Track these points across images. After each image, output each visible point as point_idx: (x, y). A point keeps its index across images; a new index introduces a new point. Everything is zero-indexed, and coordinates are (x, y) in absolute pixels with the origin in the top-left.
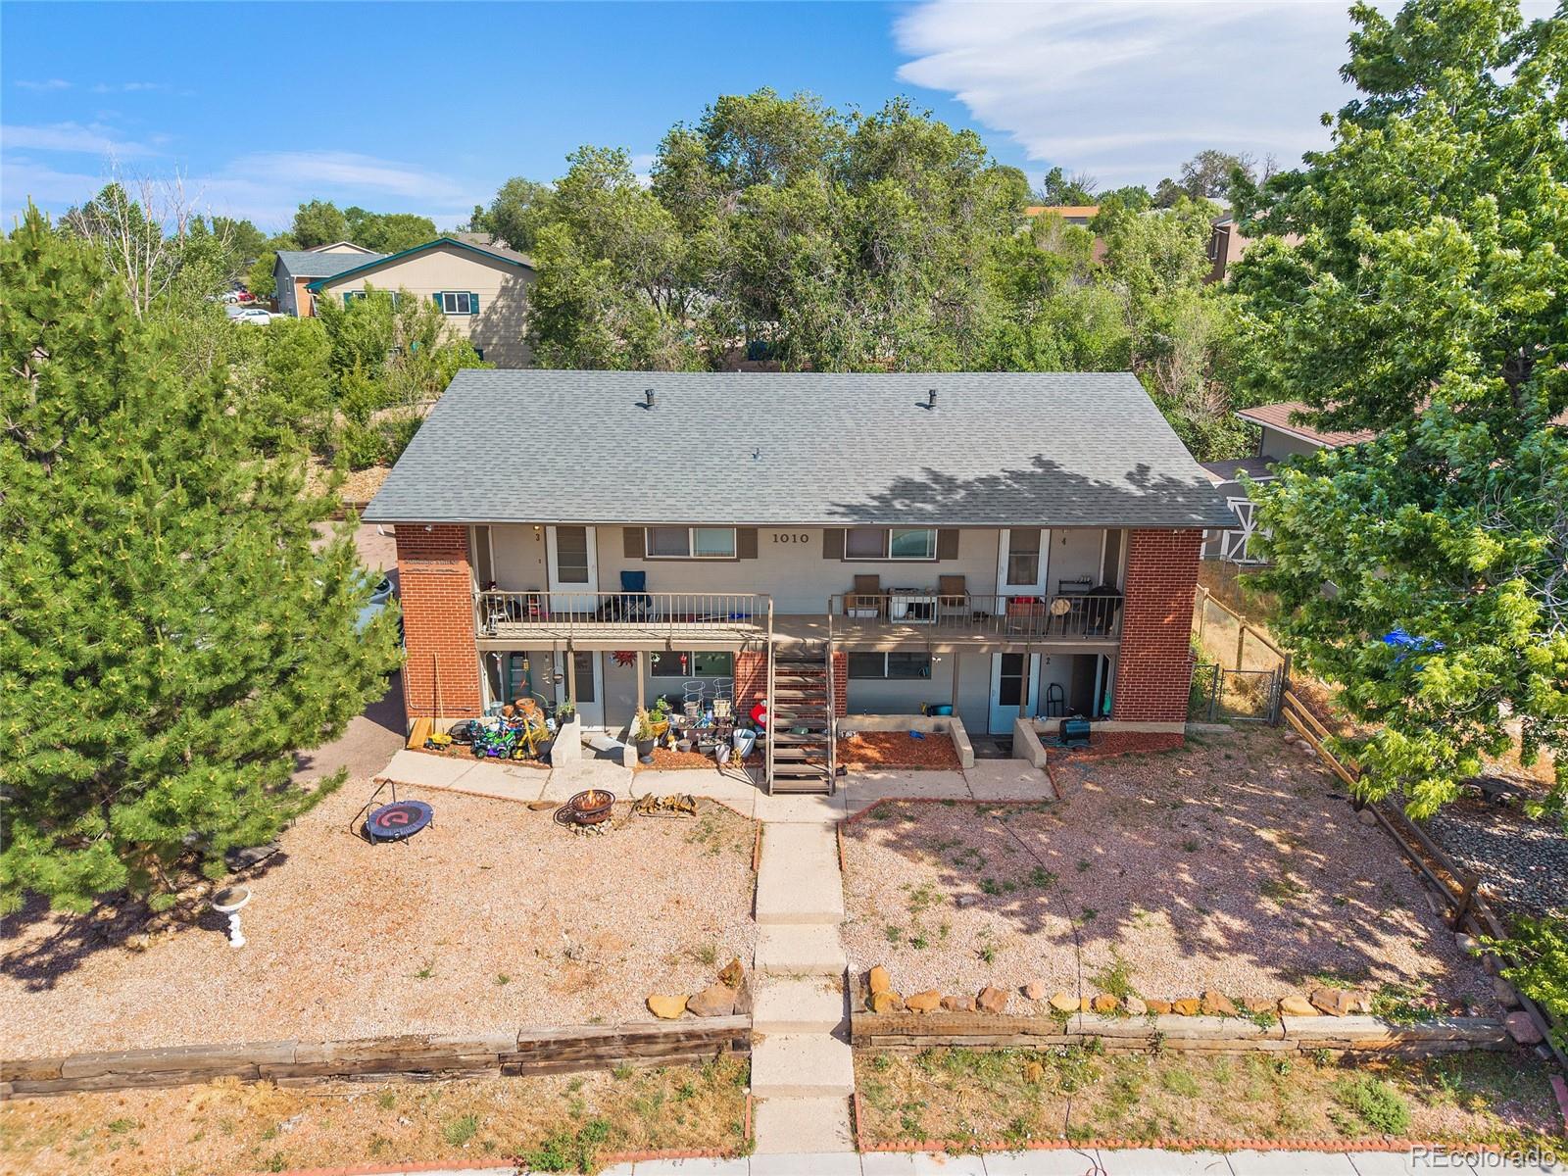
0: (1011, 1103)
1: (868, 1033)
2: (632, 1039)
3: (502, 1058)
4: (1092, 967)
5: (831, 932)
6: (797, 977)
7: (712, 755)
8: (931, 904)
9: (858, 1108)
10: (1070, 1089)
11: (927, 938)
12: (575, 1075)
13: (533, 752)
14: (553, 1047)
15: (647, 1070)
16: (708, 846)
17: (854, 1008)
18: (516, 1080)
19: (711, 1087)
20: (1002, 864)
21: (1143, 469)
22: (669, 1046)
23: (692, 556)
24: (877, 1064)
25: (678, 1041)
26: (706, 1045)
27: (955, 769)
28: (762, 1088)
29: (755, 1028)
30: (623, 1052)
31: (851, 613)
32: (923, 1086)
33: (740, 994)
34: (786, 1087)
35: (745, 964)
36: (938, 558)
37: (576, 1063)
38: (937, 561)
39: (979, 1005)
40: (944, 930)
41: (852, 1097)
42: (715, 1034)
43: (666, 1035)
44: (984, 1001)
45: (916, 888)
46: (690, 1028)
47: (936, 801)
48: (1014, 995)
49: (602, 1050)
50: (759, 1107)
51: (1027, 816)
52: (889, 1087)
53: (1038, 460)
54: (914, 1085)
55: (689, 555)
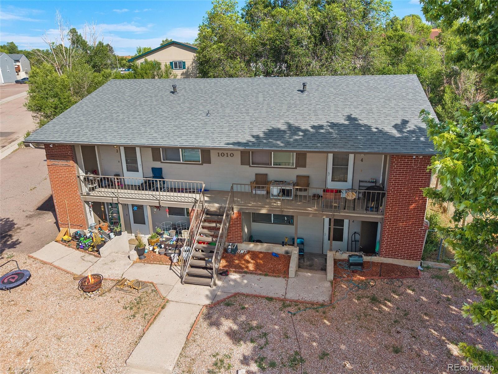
7: (171, 258)
13: (95, 249)
21: (405, 122)
27: (285, 277)
36: (296, 166)
38: (296, 168)
45: (220, 357)
47: (264, 297)
53: (349, 118)
55: (180, 161)
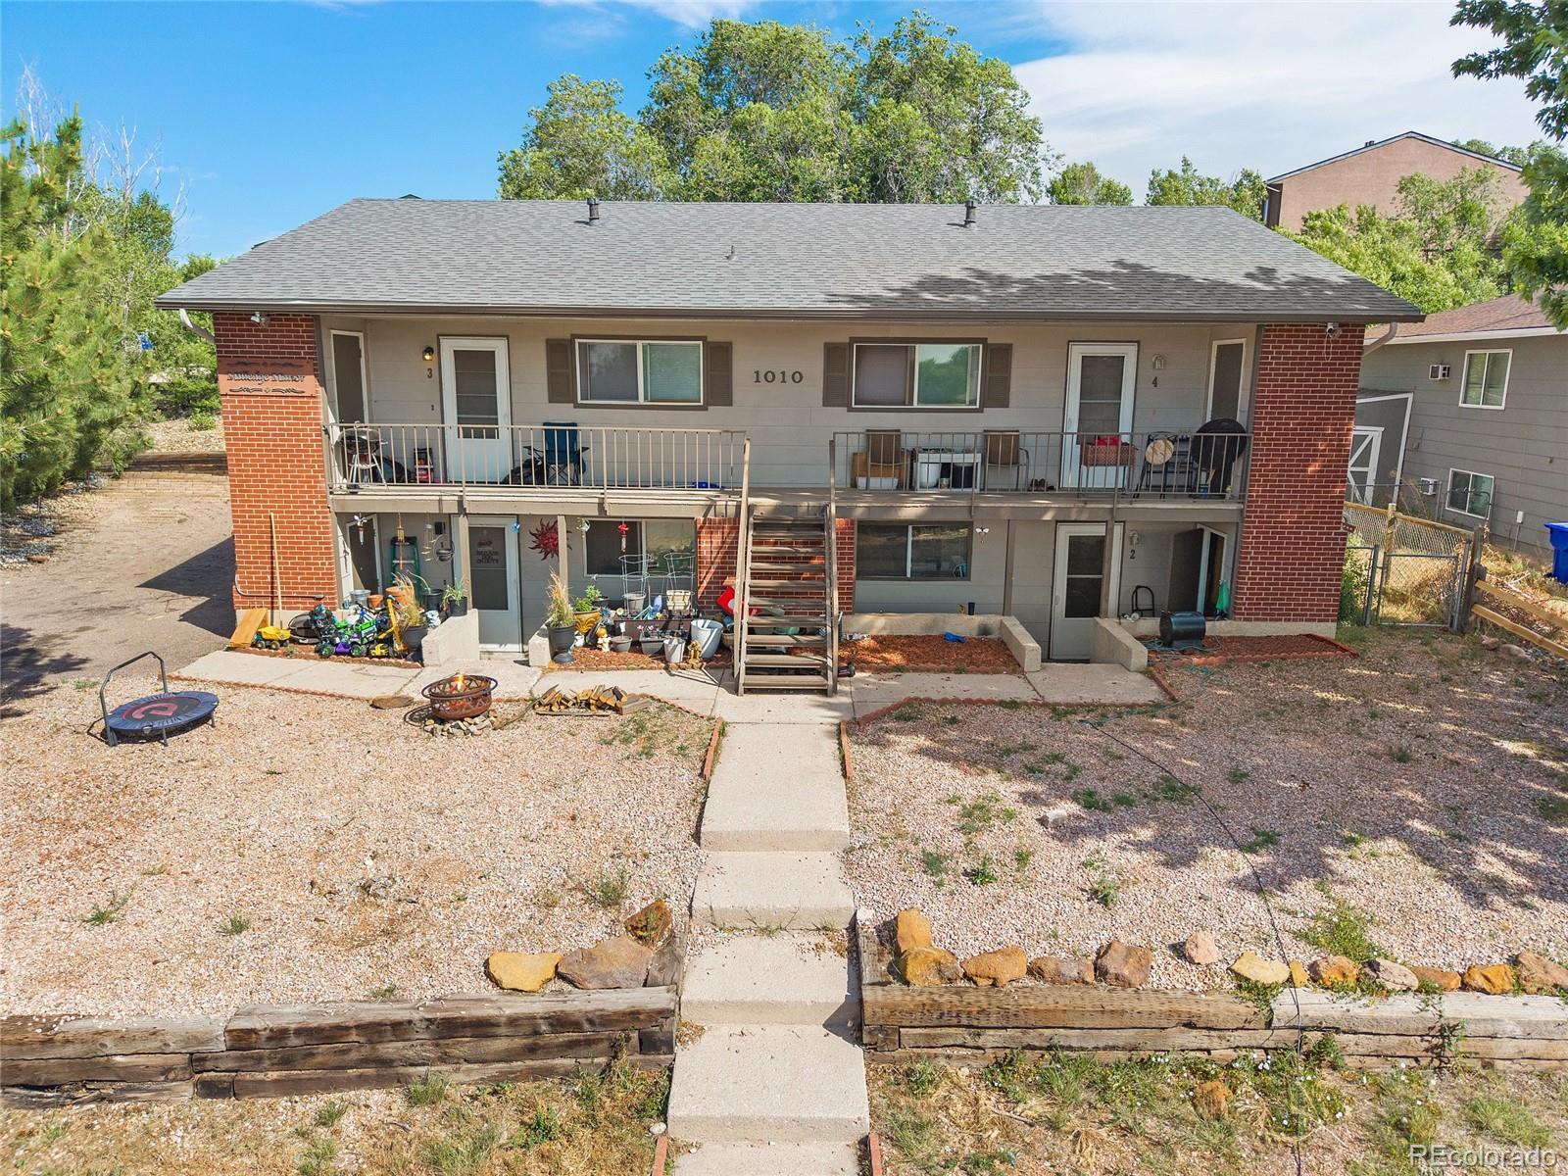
0: (1181, 1157)
1: (894, 1021)
2: (448, 1029)
3: (197, 1062)
4: (1294, 914)
5: (828, 863)
6: (767, 931)
7: (661, 655)
8: (995, 822)
9: (876, 1163)
10: (1294, 1131)
11: (993, 869)
12: (335, 1096)
13: (398, 647)
14: (294, 1041)
15: (472, 1090)
16: (634, 747)
17: (867, 978)
18: (221, 1105)
19: (591, 1121)
20: (1104, 774)
22: (519, 1042)
23: (641, 401)
24: (913, 1082)
25: (536, 1033)
26: (589, 1042)
27: (1014, 672)
28: (688, 1122)
29: (686, 1015)
30: (430, 1052)
31: (861, 482)
32: (1001, 1123)
33: (661, 953)
34: (737, 1122)
35: (675, 906)
36: (983, 405)
37: (340, 1074)
38: (981, 410)
39: (1101, 972)
40: (1022, 858)
41: (864, 1142)
42: (606, 1020)
43: (513, 1021)
44: (1112, 964)
45: (968, 802)
46: (558, 1007)
47: (991, 702)
48: (1161, 958)
49: (390, 1049)
50: (681, 1160)
51: (1130, 720)
52: (937, 1121)
54: (985, 1120)
55: (637, 399)
